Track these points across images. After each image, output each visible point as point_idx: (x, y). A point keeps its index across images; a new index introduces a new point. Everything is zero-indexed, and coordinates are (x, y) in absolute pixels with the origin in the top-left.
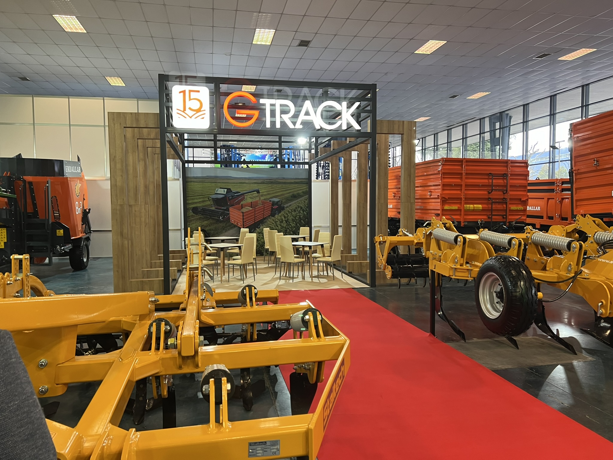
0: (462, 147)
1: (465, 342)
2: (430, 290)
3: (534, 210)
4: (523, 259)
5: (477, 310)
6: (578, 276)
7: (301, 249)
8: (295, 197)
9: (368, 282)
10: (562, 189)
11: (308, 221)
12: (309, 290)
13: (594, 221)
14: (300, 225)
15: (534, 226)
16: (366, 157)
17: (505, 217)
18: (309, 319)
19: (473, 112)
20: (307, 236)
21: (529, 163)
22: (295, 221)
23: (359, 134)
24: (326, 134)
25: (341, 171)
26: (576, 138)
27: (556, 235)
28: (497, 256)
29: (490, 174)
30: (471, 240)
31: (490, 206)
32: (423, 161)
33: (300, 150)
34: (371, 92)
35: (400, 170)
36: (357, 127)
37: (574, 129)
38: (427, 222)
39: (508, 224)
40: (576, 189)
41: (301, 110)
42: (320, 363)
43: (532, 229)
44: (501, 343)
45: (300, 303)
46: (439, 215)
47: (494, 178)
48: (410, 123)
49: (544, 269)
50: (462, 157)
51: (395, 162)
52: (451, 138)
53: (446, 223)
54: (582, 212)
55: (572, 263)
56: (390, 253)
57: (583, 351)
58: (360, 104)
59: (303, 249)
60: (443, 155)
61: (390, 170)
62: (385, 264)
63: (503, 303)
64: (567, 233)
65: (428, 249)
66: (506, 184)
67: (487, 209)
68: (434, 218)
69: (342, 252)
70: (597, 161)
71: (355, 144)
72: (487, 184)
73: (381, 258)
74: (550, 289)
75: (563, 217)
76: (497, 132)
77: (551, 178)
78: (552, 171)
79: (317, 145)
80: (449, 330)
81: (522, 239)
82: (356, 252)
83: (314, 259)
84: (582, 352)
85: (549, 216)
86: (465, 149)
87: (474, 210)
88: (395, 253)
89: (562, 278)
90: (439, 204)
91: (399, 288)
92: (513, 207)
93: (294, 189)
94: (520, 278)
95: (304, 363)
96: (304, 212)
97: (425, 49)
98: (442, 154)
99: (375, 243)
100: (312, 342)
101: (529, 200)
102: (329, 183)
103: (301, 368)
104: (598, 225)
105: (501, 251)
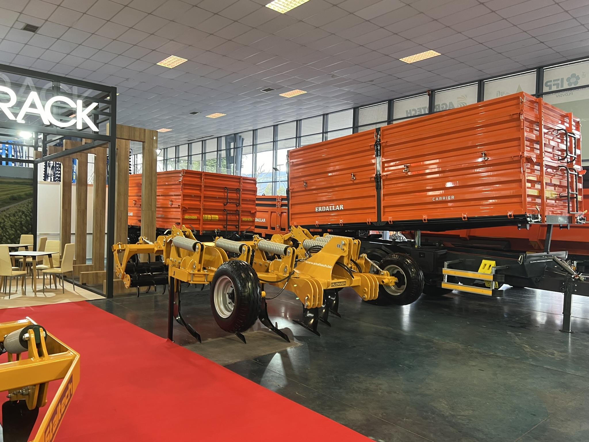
0: (201, 161)
1: (201, 343)
2: (169, 297)
3: (261, 221)
4: (251, 263)
5: (212, 312)
6: (292, 276)
7: (22, 260)
8: (14, 199)
9: (105, 293)
10: (282, 204)
11: (32, 228)
12: (31, 307)
13: (303, 231)
14: (21, 232)
15: (260, 235)
16: (104, 161)
17: (237, 227)
18: (29, 338)
19: (212, 130)
20: (30, 244)
21: (258, 181)
22: (15, 227)
23: (96, 136)
24: (57, 132)
25: (75, 174)
26: (291, 163)
27: (276, 242)
28: (230, 261)
29: (226, 188)
30: (208, 247)
31: (225, 217)
32: (165, 170)
33: (22, 146)
34: (110, 94)
35: (141, 178)
36: (94, 128)
37: (290, 155)
38: (168, 230)
39: (240, 233)
40: (292, 205)
41: (25, 101)
42: (42, 386)
43: (259, 237)
44: (231, 340)
45: (19, 321)
46: (180, 224)
47: (229, 192)
48: (152, 132)
49: (267, 271)
50: (202, 170)
51: (136, 169)
52: (191, 152)
53: (186, 232)
54: (295, 224)
55: (287, 265)
56: (129, 262)
57: (295, 339)
58: (98, 105)
59: (25, 260)
60: (184, 168)
61: (131, 177)
62: (124, 273)
63: (234, 303)
64: (285, 241)
65: (168, 256)
66: (239, 198)
67: (223, 219)
68: (174, 226)
69: (75, 262)
70: (306, 183)
71: (92, 146)
72: (223, 197)
73: (120, 267)
74: (271, 289)
75: (282, 227)
76: (232, 151)
77: (273, 195)
78: (274, 189)
79: (46, 142)
80: (187, 333)
81: (251, 246)
82: (91, 262)
83: (39, 271)
84: (293, 340)
85: (272, 226)
86: (204, 163)
87: (211, 220)
88: (134, 261)
89: (280, 278)
90: (180, 213)
91: (138, 297)
92: (245, 219)
93: (13, 190)
94: (248, 280)
95: (21, 388)
96: (26, 217)
97: (167, 62)
98: (183, 166)
99: (113, 252)
100: (33, 362)
101: (257, 213)
102: (60, 186)
103: (17, 395)
104: (306, 235)
105: (234, 257)
